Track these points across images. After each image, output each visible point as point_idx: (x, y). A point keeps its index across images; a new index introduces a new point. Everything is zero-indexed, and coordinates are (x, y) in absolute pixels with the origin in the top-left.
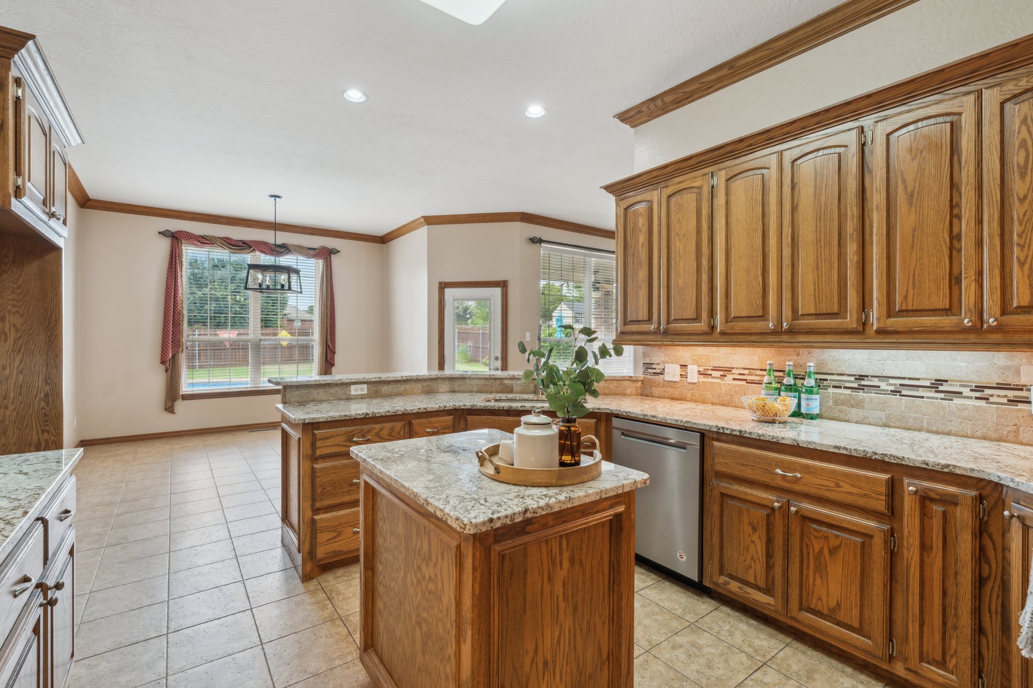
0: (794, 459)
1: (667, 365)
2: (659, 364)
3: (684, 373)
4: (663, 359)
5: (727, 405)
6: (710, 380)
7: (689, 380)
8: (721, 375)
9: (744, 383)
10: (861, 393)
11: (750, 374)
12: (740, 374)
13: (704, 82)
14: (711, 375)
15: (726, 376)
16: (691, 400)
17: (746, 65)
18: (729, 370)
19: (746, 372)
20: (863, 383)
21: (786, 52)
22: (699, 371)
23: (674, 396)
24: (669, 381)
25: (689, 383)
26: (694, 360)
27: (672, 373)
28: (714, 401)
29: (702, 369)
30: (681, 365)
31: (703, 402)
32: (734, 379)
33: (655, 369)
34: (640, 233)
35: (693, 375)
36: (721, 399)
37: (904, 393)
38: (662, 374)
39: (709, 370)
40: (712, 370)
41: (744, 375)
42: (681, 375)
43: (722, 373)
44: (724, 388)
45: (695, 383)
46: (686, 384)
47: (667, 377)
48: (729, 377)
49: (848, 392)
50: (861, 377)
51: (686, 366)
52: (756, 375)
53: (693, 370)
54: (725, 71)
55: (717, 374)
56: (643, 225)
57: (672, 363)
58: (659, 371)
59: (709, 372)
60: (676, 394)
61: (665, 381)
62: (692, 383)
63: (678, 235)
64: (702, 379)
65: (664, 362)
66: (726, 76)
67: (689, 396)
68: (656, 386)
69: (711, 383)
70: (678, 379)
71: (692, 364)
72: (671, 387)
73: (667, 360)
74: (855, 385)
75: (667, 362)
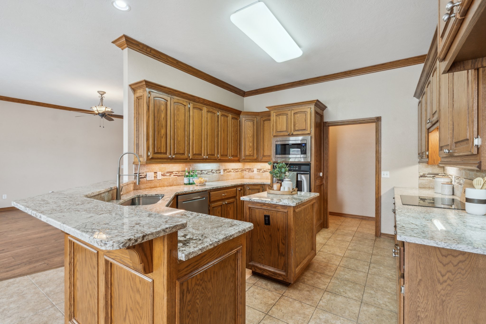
0: (224, 191)
1: (148, 173)
2: (143, 173)
3: (155, 176)
4: (146, 170)
5: (172, 186)
6: (166, 177)
7: (158, 178)
8: (170, 175)
9: (177, 176)
10: (202, 175)
11: (179, 173)
12: (176, 173)
13: (168, 59)
14: (166, 175)
15: (171, 175)
16: (159, 187)
17: (181, 66)
18: (172, 172)
19: (177, 172)
20: (202, 172)
21: (189, 72)
22: (162, 174)
23: (152, 187)
24: (149, 180)
25: (158, 180)
26: (160, 170)
27: (150, 176)
28: (168, 185)
29: (163, 173)
30: (154, 173)
31: (164, 186)
32: (174, 176)
33: (141, 175)
34: (162, 113)
35: (159, 177)
36: (170, 184)
37: (208, 174)
38: (145, 177)
39: (165, 173)
40: (166, 173)
41: (177, 173)
42: (154, 177)
43: (170, 174)
44: (171, 179)
45: (160, 179)
46: (157, 180)
47: (148, 179)
48: (172, 175)
49: (199, 175)
50: (202, 171)
51: (157, 172)
52: (180, 173)
53: (159, 174)
54: (175, 62)
55: (168, 174)
56: (164, 109)
57: (151, 172)
58: (143, 176)
59: (165, 174)
60: (152, 185)
61: (147, 181)
62: (159, 180)
63: (178, 120)
64: (163, 177)
65: (146, 172)
66: (174, 63)
67: (158, 185)
68: (142, 184)
69: (166, 178)
70: (153, 179)
71: (159, 172)
72: (150, 183)
73: (148, 171)
74: (201, 173)
75: (148, 172)
